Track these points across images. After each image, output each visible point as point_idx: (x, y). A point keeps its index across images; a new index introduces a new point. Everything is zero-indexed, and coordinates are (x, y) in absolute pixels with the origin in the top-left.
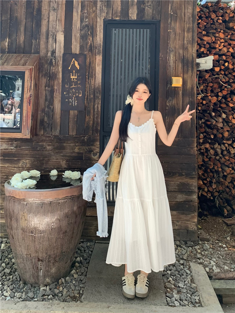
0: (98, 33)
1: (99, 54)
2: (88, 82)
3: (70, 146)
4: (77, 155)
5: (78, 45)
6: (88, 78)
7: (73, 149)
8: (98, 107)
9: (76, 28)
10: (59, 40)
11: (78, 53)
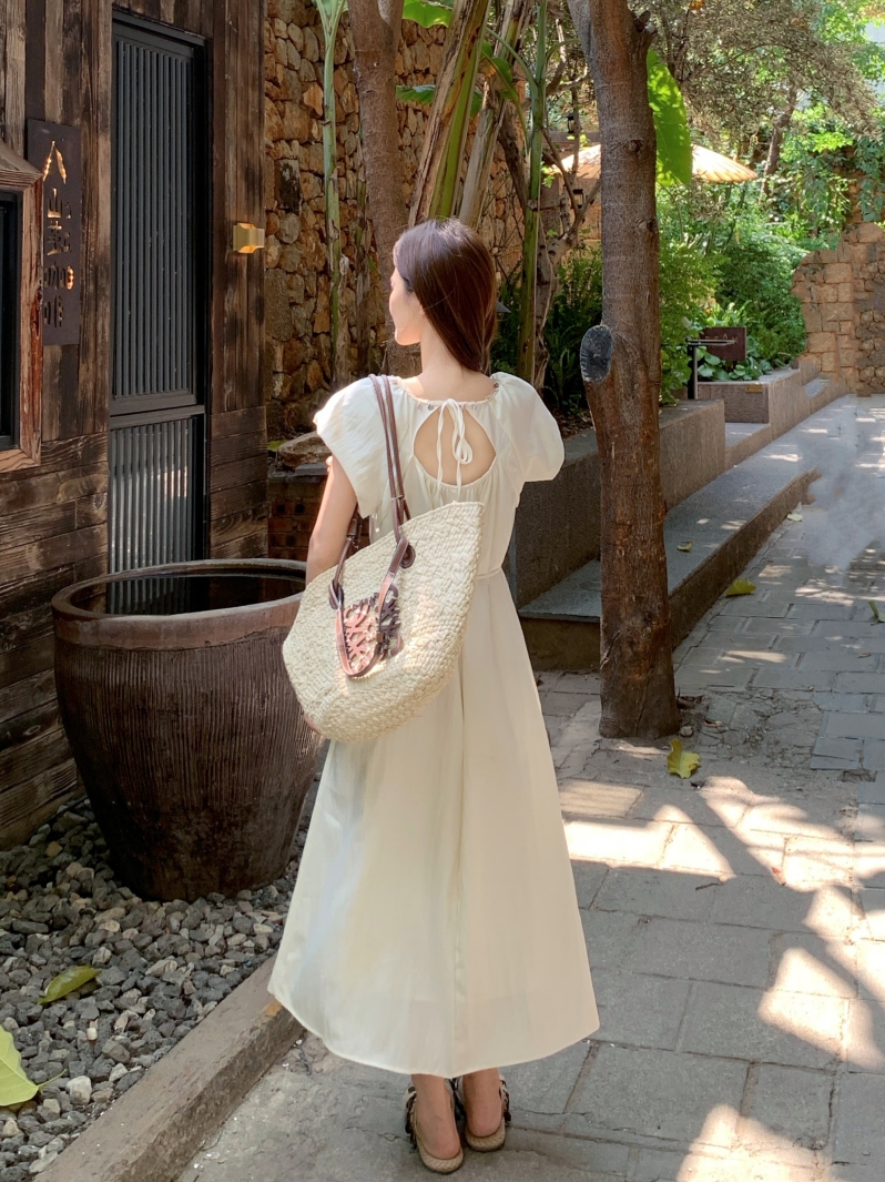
0: (101, 55)
1: (103, 130)
2: (83, 234)
3: (45, 484)
4: (61, 515)
5: (59, 91)
6: (83, 220)
7: (54, 494)
8: (103, 325)
9: (55, 23)
10: (13, 59)
11: (59, 121)
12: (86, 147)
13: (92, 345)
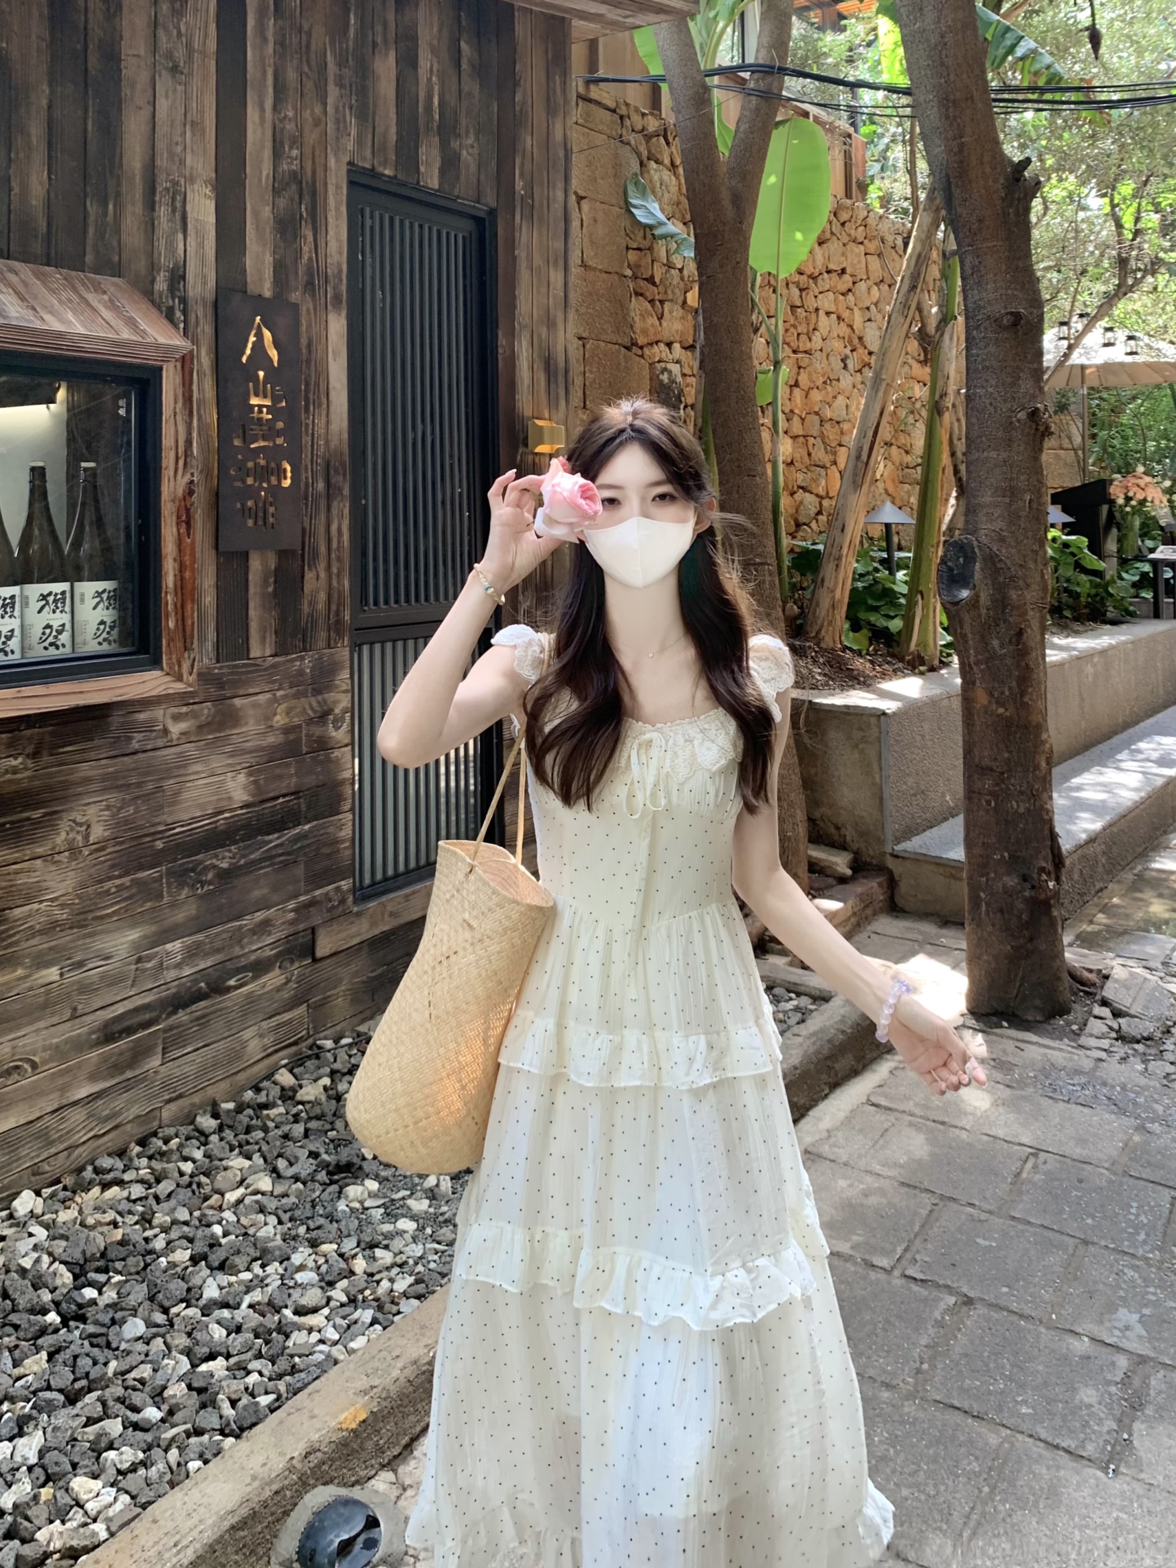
0: (330, 220)
1: (337, 306)
2: (307, 425)
3: (255, 705)
4: (281, 739)
5: (269, 259)
6: (307, 410)
7: (268, 718)
8: (340, 530)
9: (260, 180)
10: (197, 220)
11: (267, 293)
12: (309, 326)
13: (323, 549)
